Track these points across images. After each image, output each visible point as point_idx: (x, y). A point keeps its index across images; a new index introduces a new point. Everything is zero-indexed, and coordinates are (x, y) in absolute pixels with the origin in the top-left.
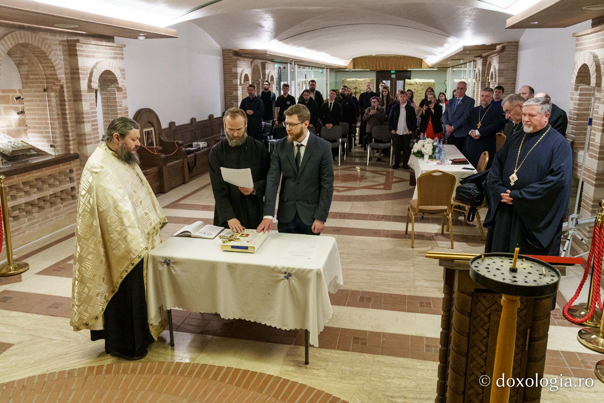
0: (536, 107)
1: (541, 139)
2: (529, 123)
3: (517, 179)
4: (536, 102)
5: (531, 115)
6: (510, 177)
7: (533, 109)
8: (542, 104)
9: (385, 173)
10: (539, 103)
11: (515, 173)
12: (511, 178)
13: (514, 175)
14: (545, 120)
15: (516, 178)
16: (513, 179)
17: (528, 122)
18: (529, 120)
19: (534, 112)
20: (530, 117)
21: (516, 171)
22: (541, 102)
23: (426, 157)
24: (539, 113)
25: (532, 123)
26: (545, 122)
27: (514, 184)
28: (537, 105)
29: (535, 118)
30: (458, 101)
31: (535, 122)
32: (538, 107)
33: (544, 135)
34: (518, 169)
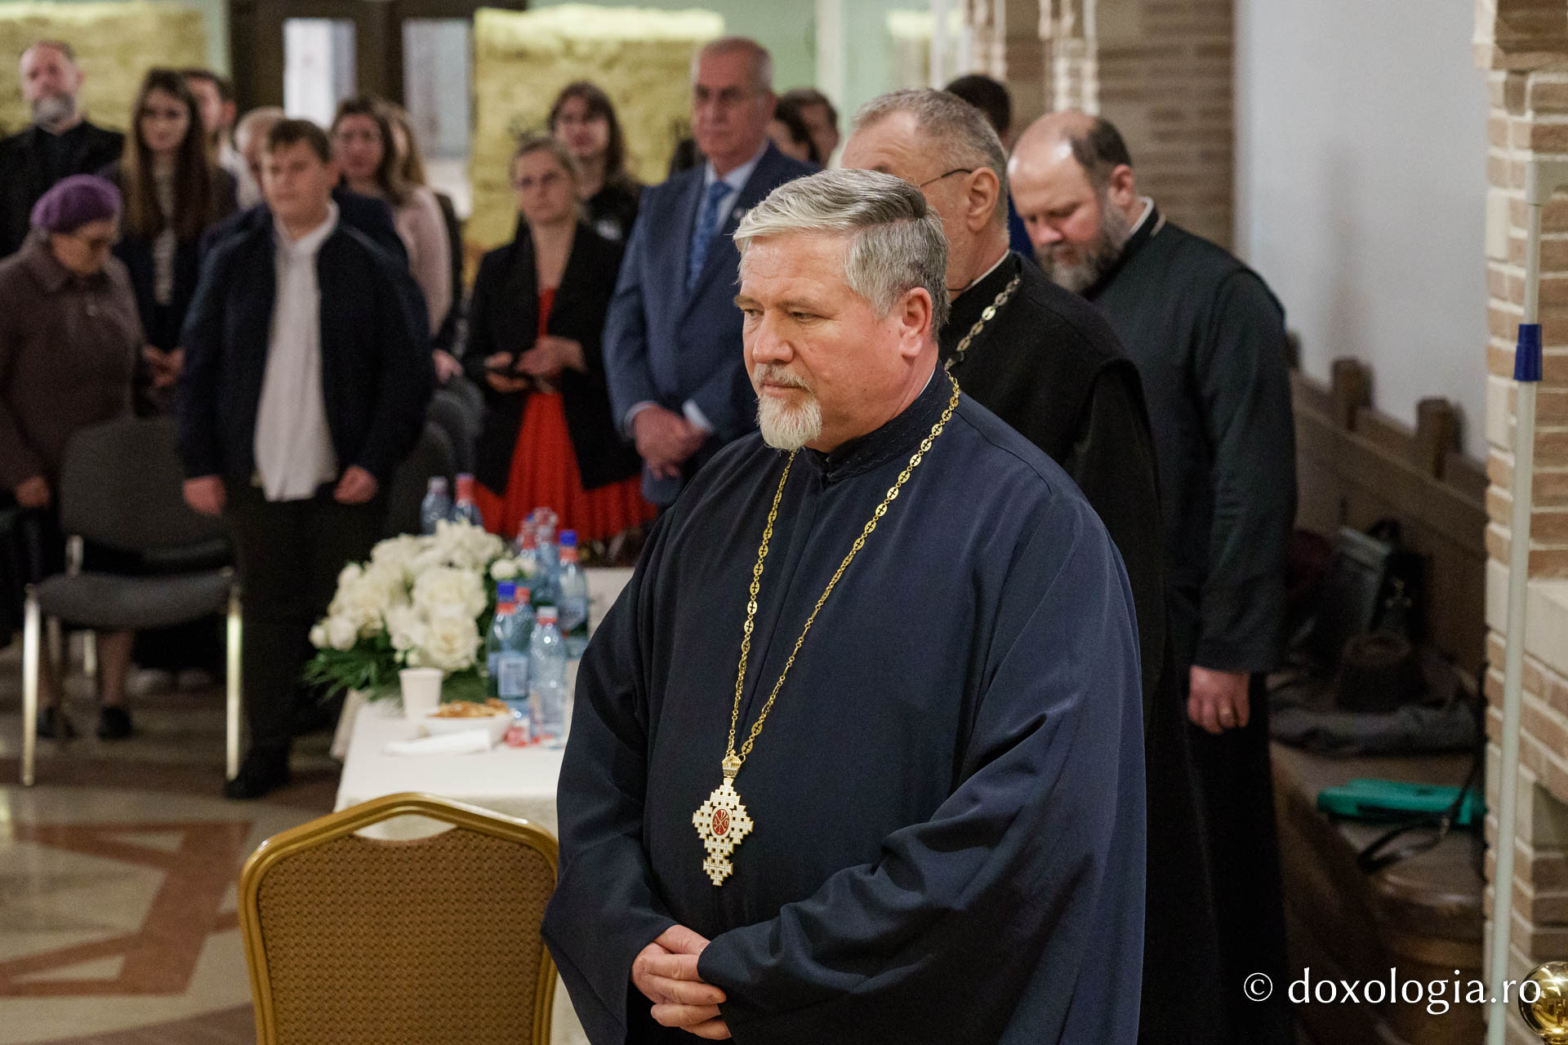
0: (825, 246)
1: (893, 494)
2: (789, 373)
3: (748, 826)
4: (823, 208)
5: (796, 312)
6: (697, 819)
7: (801, 266)
8: (864, 221)
9: (169, 843)
10: (841, 218)
11: (728, 782)
12: (702, 819)
13: (725, 796)
14: (902, 348)
15: (742, 825)
16: (721, 824)
17: (780, 362)
18: (785, 352)
19: (812, 291)
20: (792, 328)
21: (731, 763)
22: (861, 207)
23: (421, 685)
24: (849, 293)
25: (812, 372)
26: (908, 359)
27: (727, 868)
28: (833, 233)
29: (828, 330)
30: (715, 202)
31: (834, 368)
32: (840, 244)
33: (915, 460)
34: (748, 747)
